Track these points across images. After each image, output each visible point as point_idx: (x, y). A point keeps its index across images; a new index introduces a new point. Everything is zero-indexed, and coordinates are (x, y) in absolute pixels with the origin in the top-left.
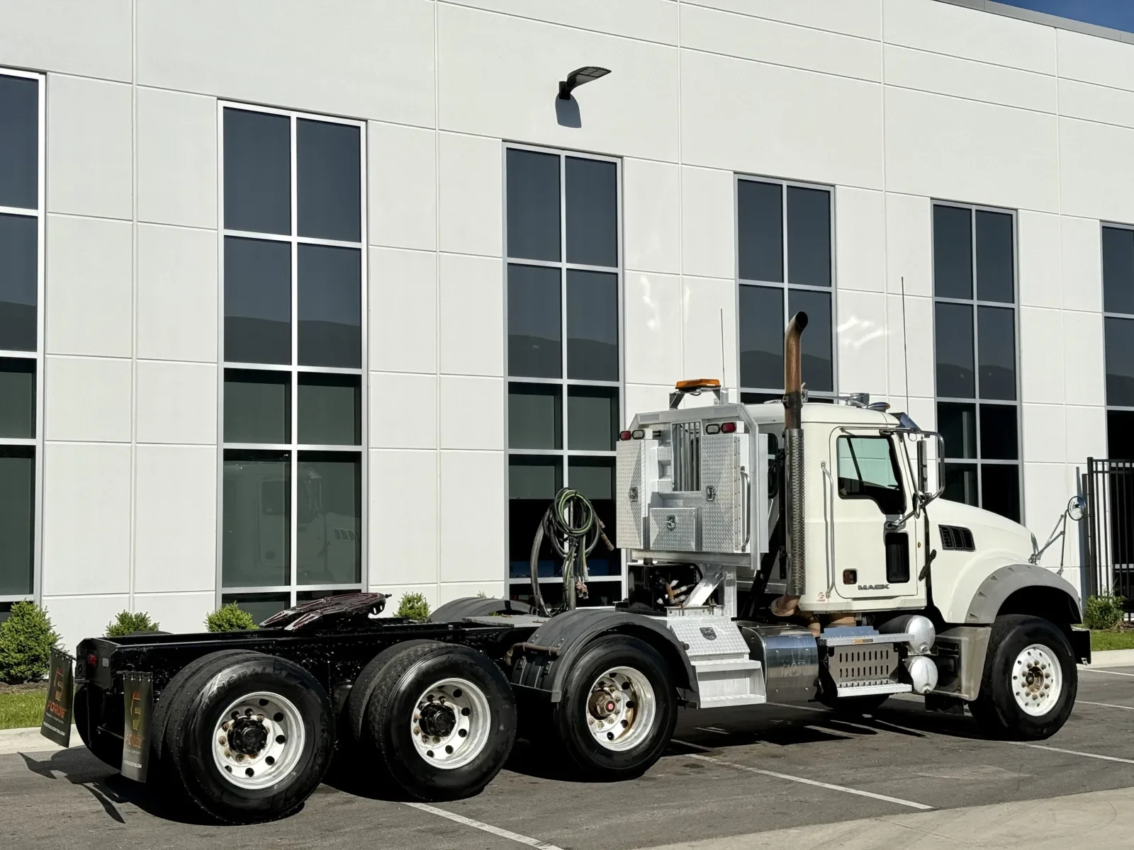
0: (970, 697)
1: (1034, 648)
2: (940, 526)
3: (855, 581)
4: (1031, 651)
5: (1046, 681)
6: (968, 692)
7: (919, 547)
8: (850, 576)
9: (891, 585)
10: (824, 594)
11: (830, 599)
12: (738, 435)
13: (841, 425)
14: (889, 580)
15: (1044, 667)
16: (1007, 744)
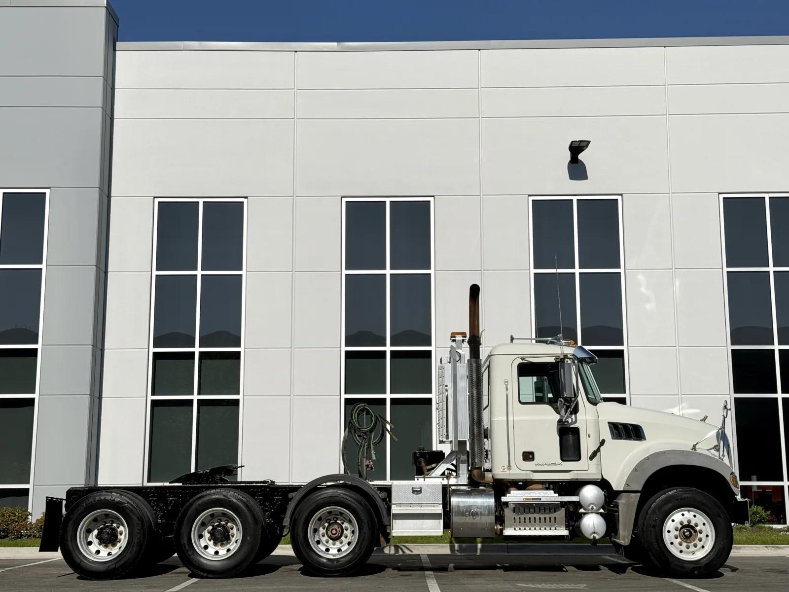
0: (625, 543)
1: (689, 511)
2: (609, 423)
3: (533, 459)
4: (686, 513)
5: (699, 535)
6: (624, 539)
7: (589, 437)
8: (528, 456)
9: (564, 463)
10: (506, 467)
11: (511, 471)
12: (443, 365)
13: (522, 356)
14: (562, 460)
15: (697, 525)
16: (663, 580)
